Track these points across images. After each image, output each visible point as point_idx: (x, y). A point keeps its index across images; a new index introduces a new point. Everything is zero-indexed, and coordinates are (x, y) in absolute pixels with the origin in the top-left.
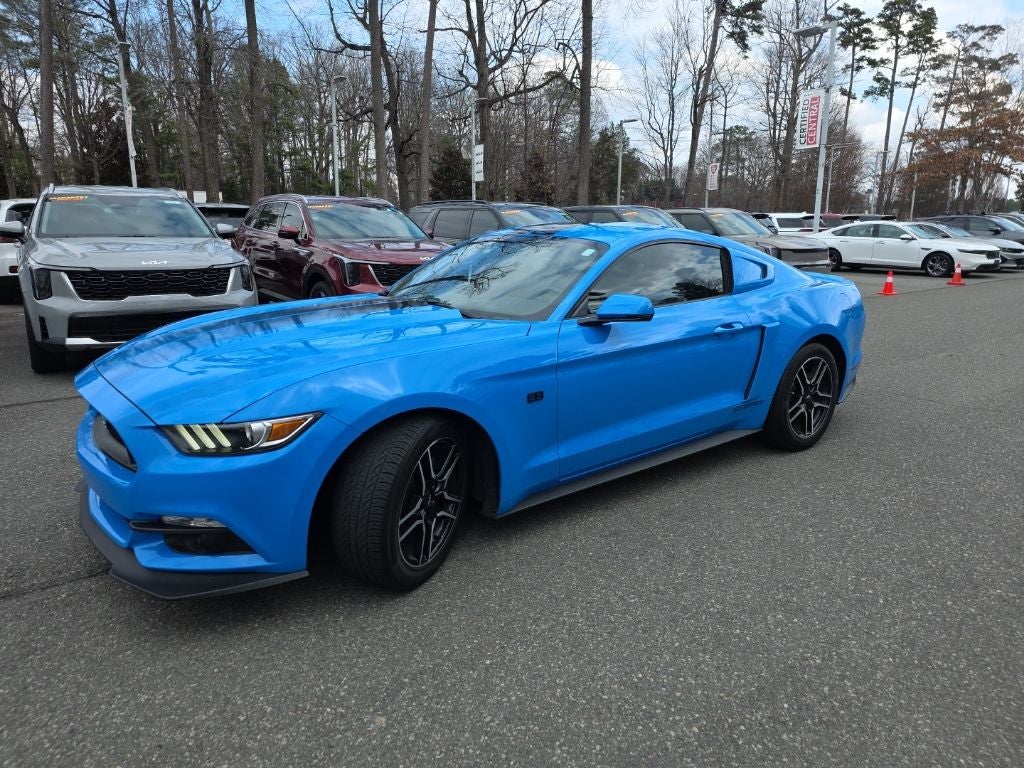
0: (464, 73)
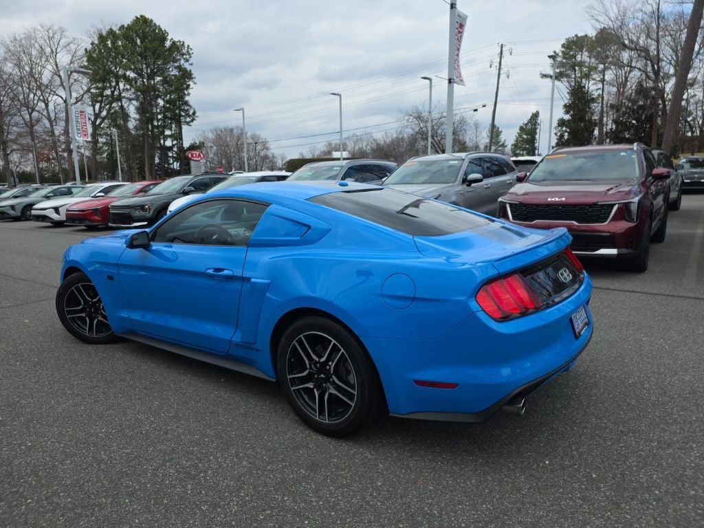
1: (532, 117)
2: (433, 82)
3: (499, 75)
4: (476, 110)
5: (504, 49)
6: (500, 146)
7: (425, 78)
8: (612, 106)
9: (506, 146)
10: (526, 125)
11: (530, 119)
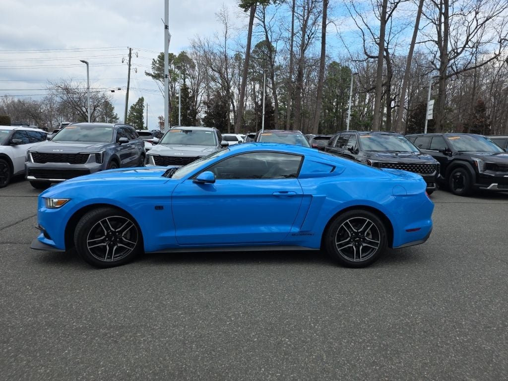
0: (435, 62)
1: (139, 101)
2: (89, 65)
3: (129, 69)
4: (113, 91)
5: (132, 52)
6: (113, 118)
7: (83, 62)
8: (204, 103)
9: (118, 119)
10: (135, 105)
11: (138, 102)
